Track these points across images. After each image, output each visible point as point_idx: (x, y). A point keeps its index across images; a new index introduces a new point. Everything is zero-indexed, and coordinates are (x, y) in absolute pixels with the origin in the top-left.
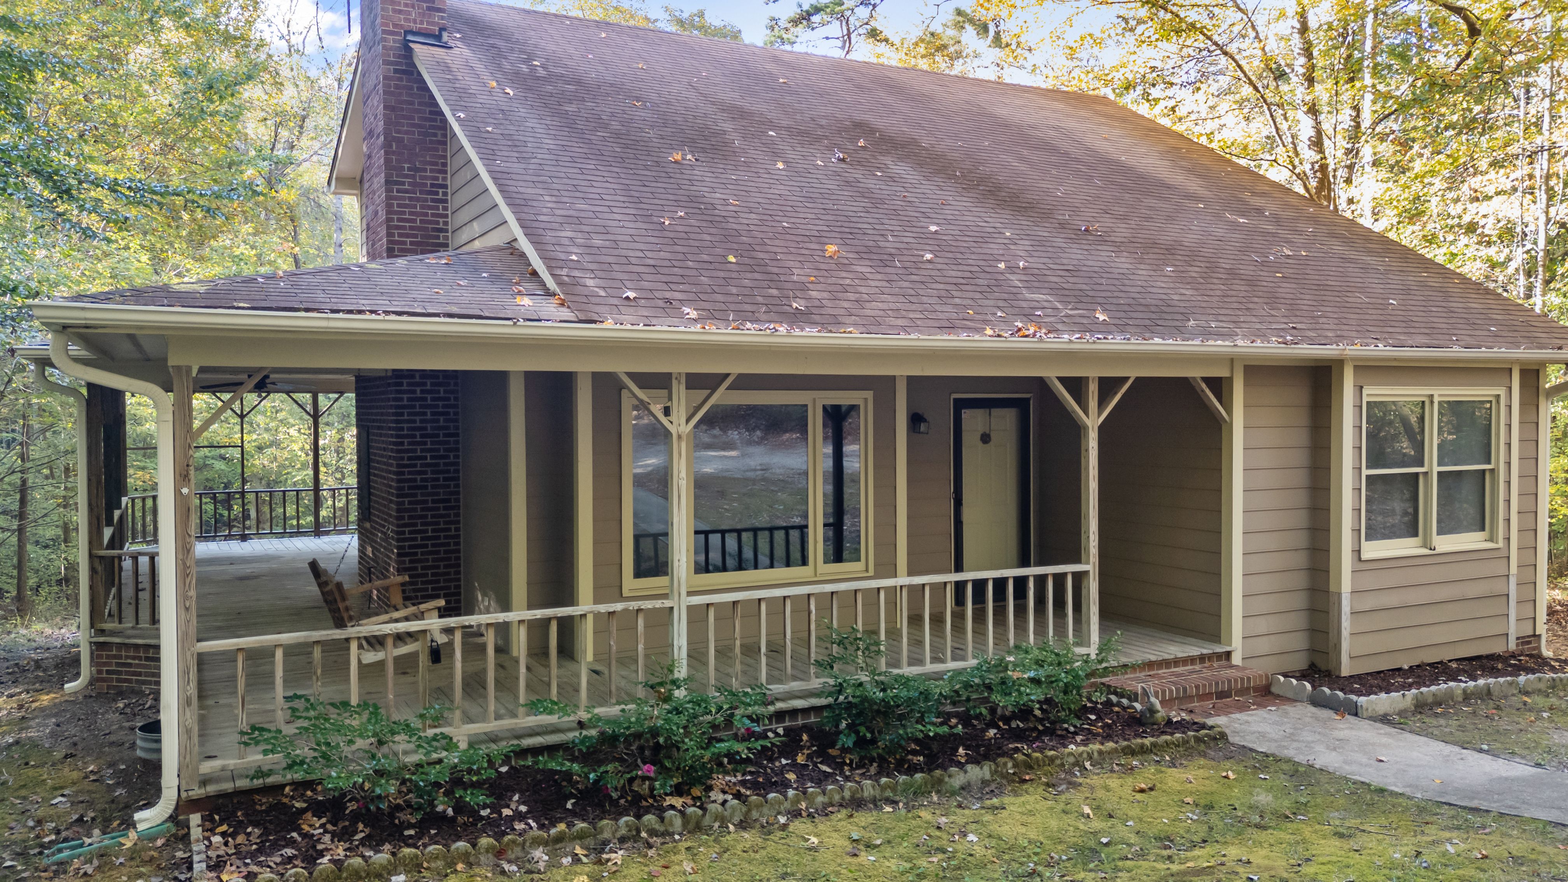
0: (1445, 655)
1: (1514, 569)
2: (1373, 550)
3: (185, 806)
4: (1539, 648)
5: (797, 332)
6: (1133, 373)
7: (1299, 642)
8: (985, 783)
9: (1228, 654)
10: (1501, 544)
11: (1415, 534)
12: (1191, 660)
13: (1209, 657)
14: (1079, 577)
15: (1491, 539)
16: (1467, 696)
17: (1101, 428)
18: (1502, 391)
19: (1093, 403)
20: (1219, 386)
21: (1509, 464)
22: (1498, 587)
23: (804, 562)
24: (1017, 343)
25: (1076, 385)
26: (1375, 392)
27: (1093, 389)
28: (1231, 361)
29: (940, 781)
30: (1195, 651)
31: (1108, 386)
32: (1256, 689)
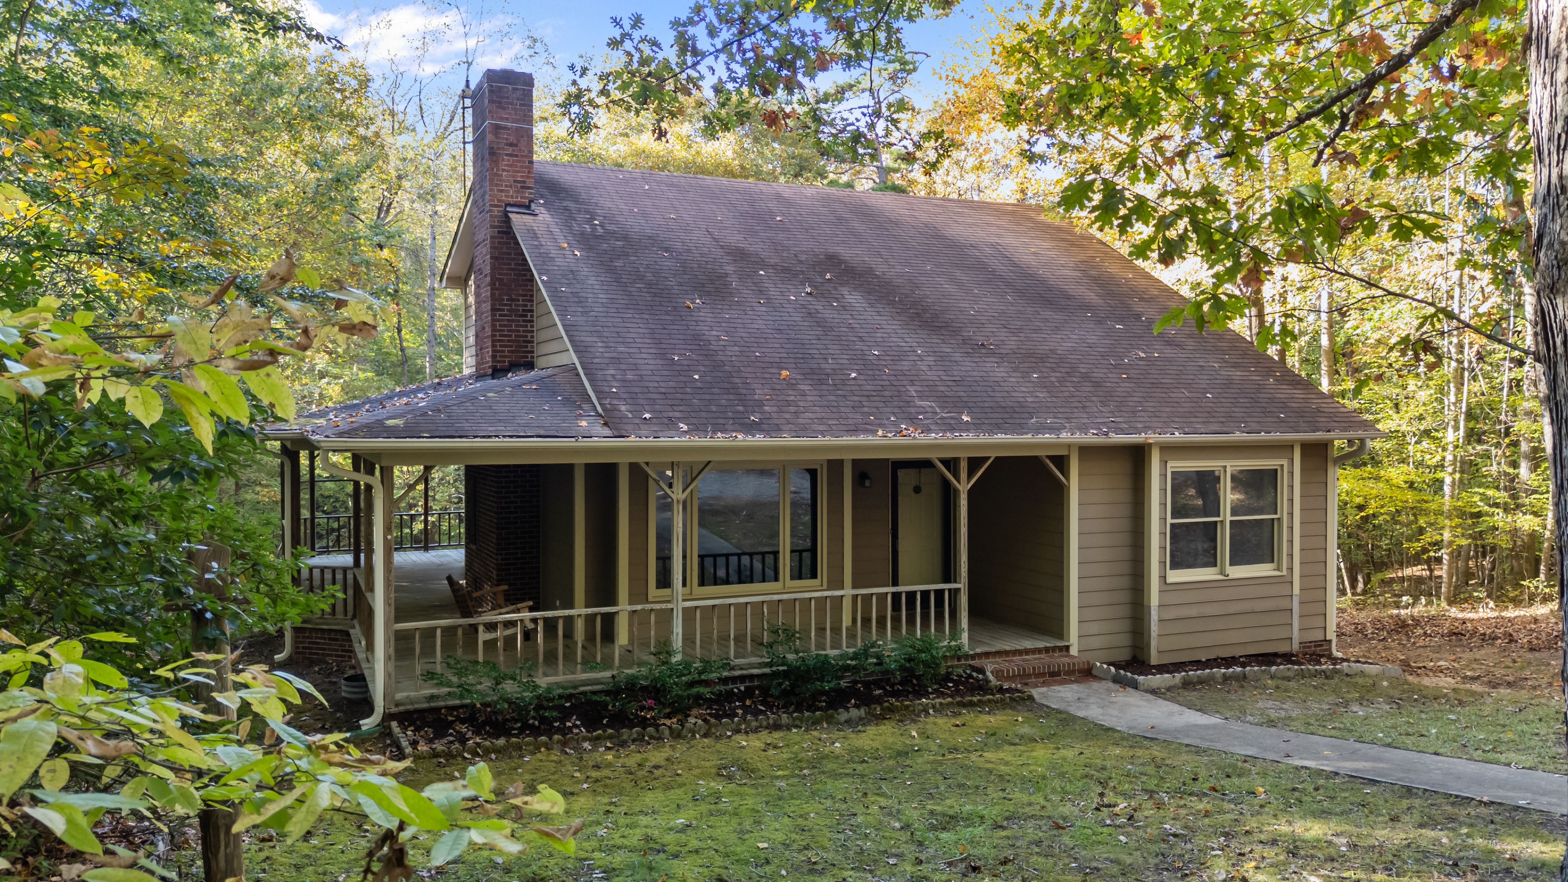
0: (1238, 652)
1: (1296, 590)
2: (1176, 576)
3: (388, 717)
4: (1330, 650)
5: (750, 438)
6: (993, 455)
7: (1124, 640)
8: (861, 719)
9: (1067, 648)
10: (1285, 573)
11: (1215, 565)
12: (1039, 651)
13: (1054, 649)
14: (954, 593)
15: (1278, 569)
16: (1226, 678)
17: (970, 492)
18: (1285, 462)
19: (964, 475)
20: (1061, 462)
21: (1291, 514)
22: (1284, 603)
23: (776, 579)
24: (899, 440)
25: (951, 464)
26: (1178, 465)
27: (964, 466)
28: (1069, 446)
29: (832, 716)
30: (1041, 644)
31: (974, 463)
32: (1080, 671)
